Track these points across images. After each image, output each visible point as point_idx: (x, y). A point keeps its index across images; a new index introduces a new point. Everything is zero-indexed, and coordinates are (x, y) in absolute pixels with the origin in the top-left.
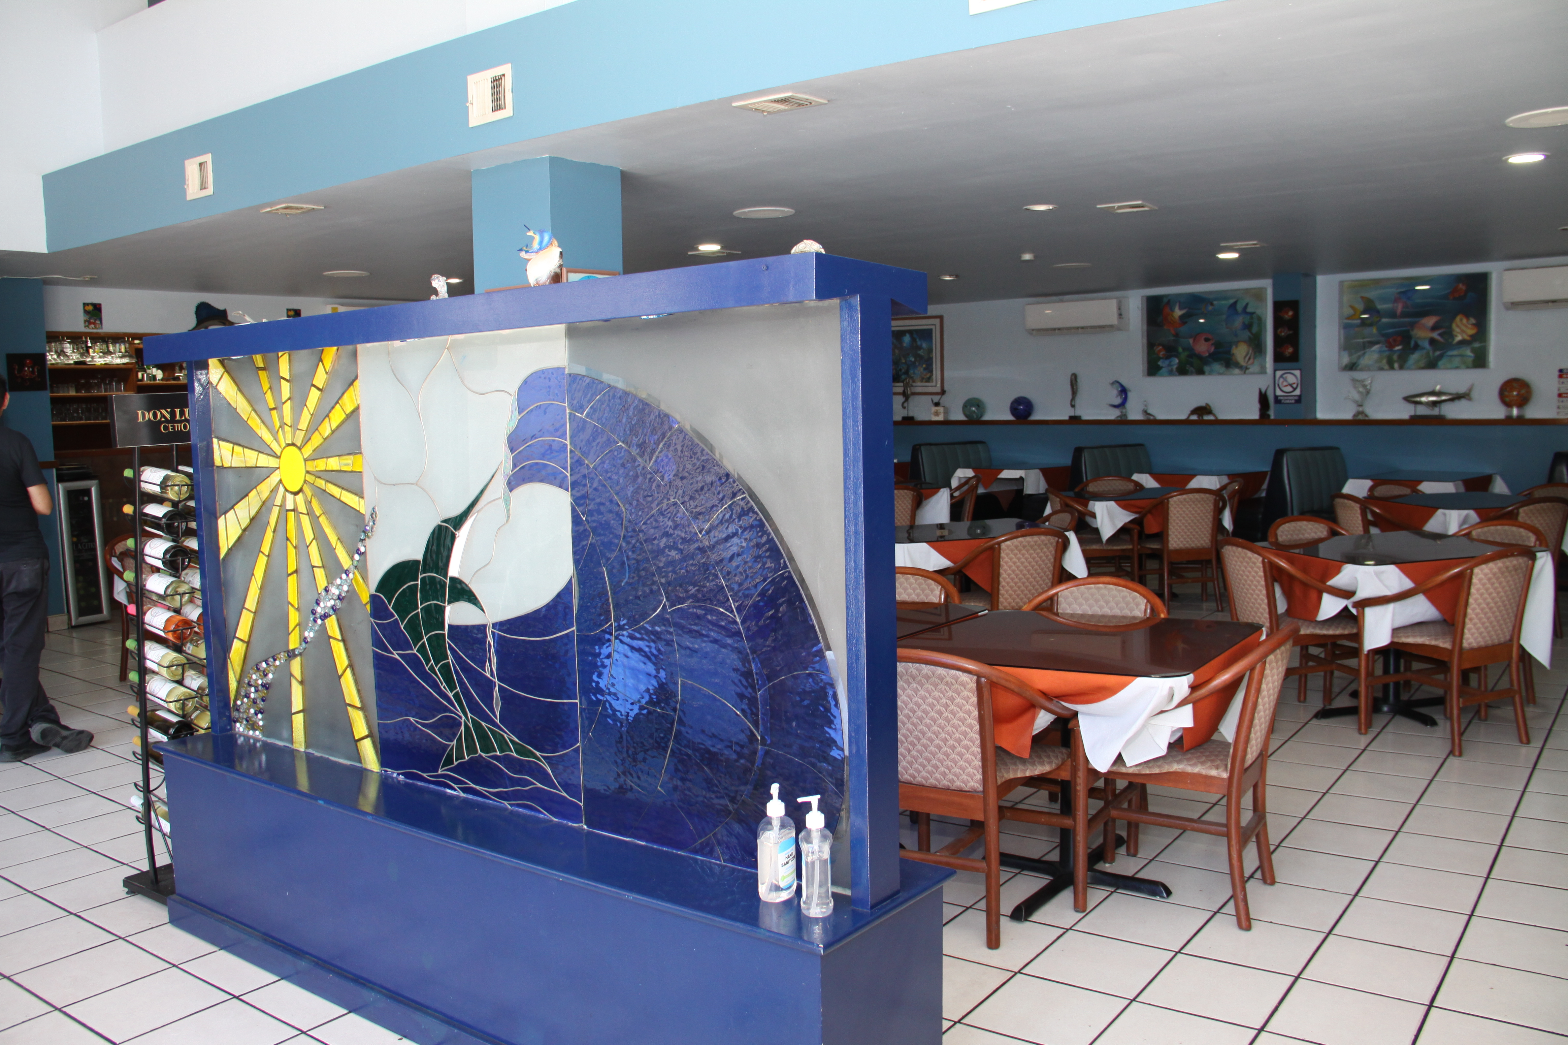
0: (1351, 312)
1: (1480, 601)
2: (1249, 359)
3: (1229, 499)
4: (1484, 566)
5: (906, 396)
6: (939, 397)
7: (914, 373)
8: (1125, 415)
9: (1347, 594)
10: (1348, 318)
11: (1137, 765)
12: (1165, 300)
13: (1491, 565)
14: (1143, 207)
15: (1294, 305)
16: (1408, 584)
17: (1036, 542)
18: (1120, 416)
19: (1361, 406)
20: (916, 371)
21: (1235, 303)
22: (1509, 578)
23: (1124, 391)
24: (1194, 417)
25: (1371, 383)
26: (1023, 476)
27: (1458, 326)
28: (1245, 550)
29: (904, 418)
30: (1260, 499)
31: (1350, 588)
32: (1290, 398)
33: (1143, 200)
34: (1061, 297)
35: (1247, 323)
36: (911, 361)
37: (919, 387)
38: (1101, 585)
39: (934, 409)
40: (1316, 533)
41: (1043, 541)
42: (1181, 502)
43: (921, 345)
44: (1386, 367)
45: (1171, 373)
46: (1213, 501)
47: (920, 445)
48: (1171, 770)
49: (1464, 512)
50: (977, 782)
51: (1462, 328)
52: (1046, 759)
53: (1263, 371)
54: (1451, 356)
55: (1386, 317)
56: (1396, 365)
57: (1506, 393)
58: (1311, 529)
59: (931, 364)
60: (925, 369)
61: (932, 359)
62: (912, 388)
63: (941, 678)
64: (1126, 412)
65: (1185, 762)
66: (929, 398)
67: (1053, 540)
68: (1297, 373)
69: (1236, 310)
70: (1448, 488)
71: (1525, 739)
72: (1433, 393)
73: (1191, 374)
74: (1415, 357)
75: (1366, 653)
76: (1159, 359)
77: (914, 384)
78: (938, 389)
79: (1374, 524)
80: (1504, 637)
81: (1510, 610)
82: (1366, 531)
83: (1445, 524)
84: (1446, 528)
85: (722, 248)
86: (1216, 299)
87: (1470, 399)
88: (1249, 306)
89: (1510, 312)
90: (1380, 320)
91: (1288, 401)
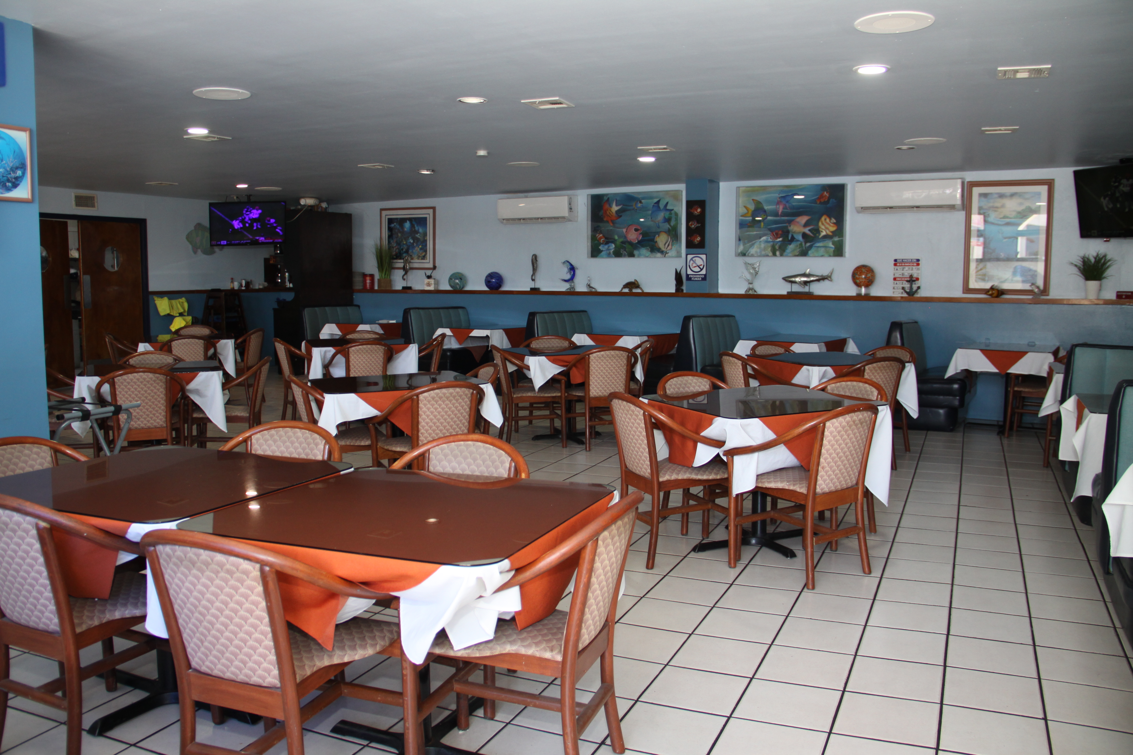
0: (745, 211)
1: (831, 451)
2: (669, 245)
3: (641, 356)
4: (834, 420)
5: (406, 271)
6: (431, 271)
7: (412, 252)
8: (573, 288)
9: (719, 444)
10: (742, 216)
11: (465, 649)
12: (605, 198)
13: (841, 419)
14: (560, 103)
15: (702, 204)
16: (770, 436)
17: (451, 394)
18: (570, 289)
19: (751, 283)
20: (414, 251)
21: (658, 202)
22: (856, 431)
23: (572, 269)
24: (626, 290)
25: (759, 266)
26: (489, 335)
27: (823, 224)
28: (628, 404)
29: (404, 288)
30: (672, 355)
31: (721, 439)
32: (698, 276)
33: (559, 96)
34: (526, 194)
35: (667, 218)
36: (410, 242)
37: (416, 263)
38: (470, 442)
39: (427, 281)
40: (699, 386)
41: (458, 393)
42: (600, 358)
43: (419, 230)
44: (771, 254)
45: (609, 256)
46: (626, 357)
47: (410, 309)
48: (504, 652)
49: (824, 368)
50: (274, 678)
51: (826, 226)
52: (369, 641)
53: (679, 256)
54: (818, 247)
55: (770, 216)
56: (778, 253)
57: (857, 276)
58: (696, 383)
59: (426, 245)
60: (421, 249)
61: (426, 241)
62: (411, 264)
63: (221, 565)
64: (574, 285)
65: (519, 643)
66: (423, 272)
67: (468, 392)
68: (704, 257)
69: (659, 207)
70: (813, 348)
71: (868, 570)
72: (804, 275)
73: (625, 256)
74: (791, 247)
75: (734, 496)
76: (600, 244)
77: (412, 261)
78: (431, 265)
79: (754, 377)
80: (851, 481)
81: (856, 459)
82: (747, 384)
83: (809, 378)
84: (810, 382)
85: (210, 132)
86: (644, 198)
87: (831, 281)
88: (668, 205)
89: (860, 215)
90: (766, 218)
91: (696, 279)
